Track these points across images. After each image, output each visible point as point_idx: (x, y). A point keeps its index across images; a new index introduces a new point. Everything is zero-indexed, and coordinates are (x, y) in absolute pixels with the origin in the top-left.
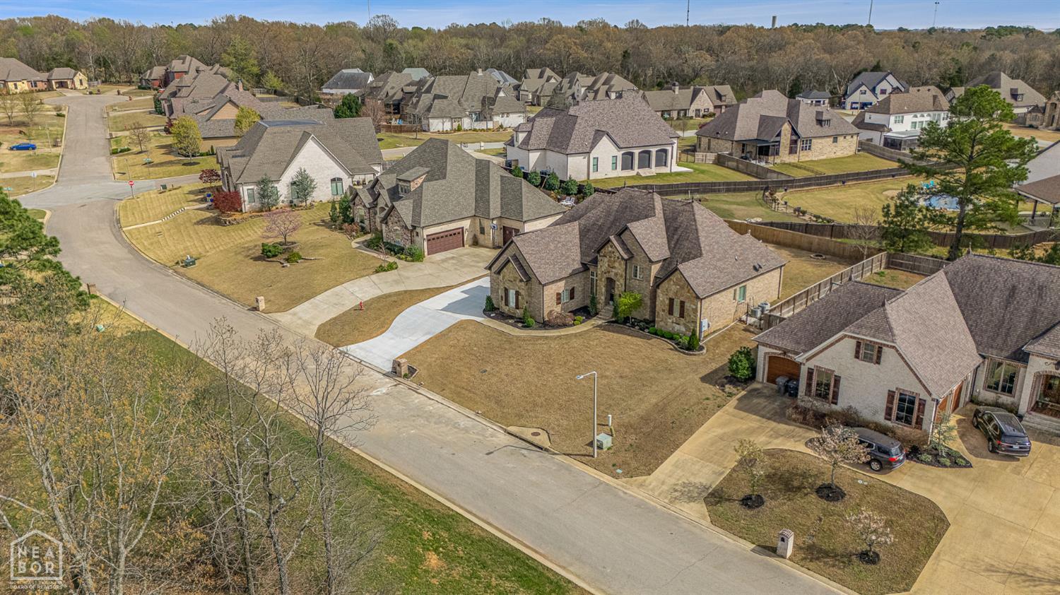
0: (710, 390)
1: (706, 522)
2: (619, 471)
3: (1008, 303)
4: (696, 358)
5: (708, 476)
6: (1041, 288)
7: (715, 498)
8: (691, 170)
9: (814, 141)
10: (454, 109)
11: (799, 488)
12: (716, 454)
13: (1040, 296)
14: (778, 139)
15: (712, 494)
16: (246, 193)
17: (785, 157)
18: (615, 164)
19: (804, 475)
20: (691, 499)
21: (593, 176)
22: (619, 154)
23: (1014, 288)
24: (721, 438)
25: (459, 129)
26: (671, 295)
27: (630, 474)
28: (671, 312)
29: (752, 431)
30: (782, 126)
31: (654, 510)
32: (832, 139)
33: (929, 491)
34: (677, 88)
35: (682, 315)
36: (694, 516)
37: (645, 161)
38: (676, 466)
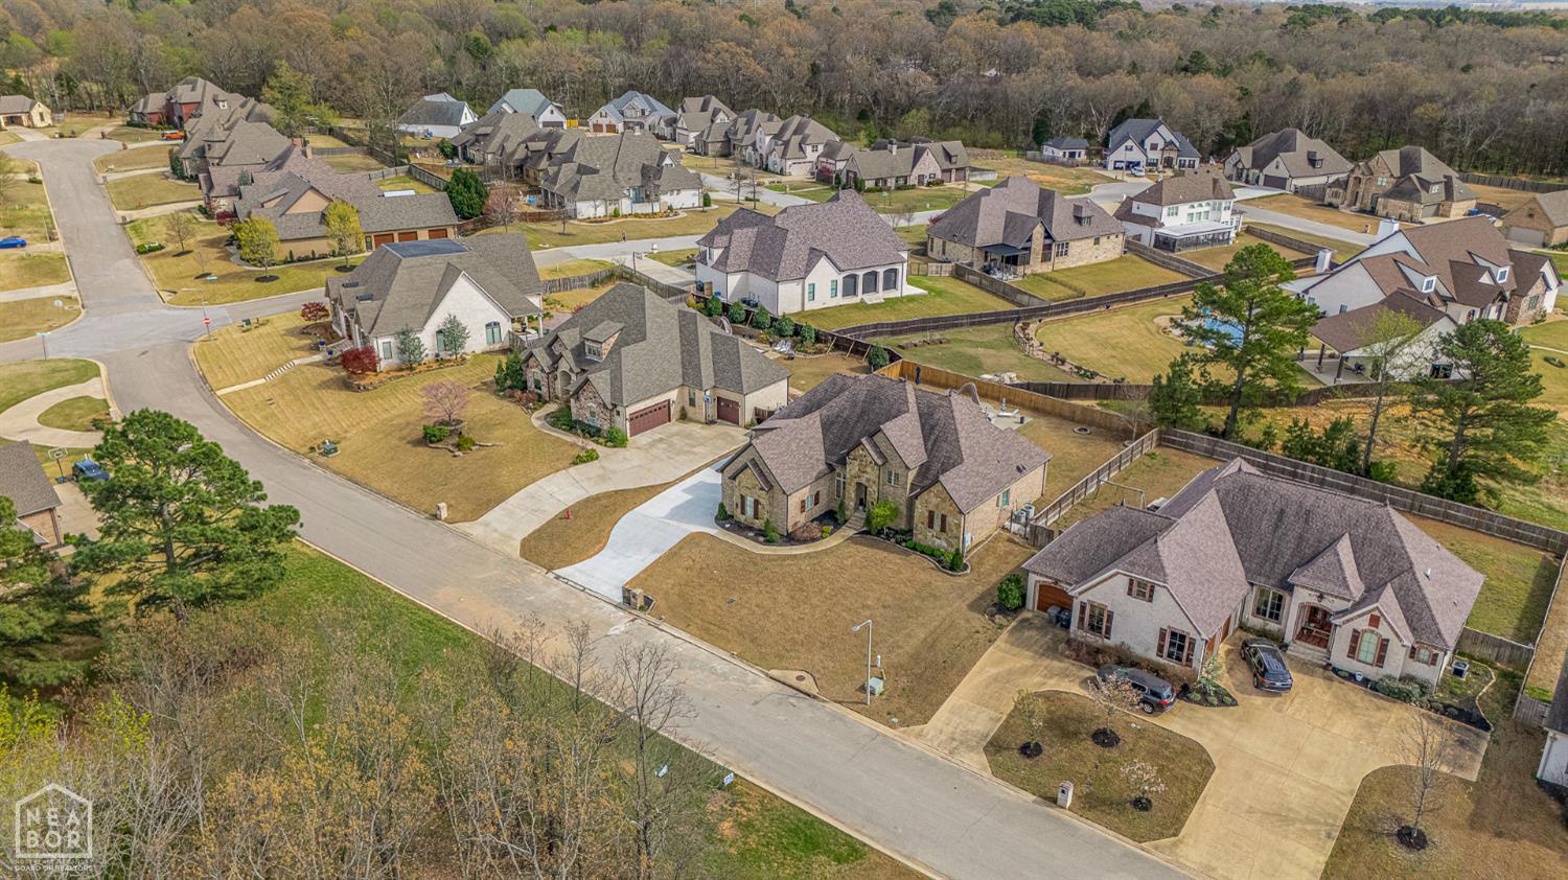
0: (979, 621)
1: (987, 774)
2: (895, 720)
3: (1276, 527)
4: (961, 580)
5: (985, 723)
6: (1308, 513)
7: (994, 747)
8: (925, 292)
9: (1071, 244)
10: (609, 187)
11: (1076, 734)
12: (991, 697)
13: (1307, 521)
14: (1028, 245)
15: (991, 743)
16: (381, 348)
17: (1037, 266)
18: (835, 290)
19: (1080, 720)
20: (971, 749)
21: (809, 306)
22: (840, 278)
23: (1282, 512)
24: (995, 679)
25: (616, 215)
26: (931, 508)
27: (905, 723)
28: (931, 525)
29: (1025, 672)
30: (1033, 228)
31: (935, 763)
32: (1093, 241)
33: (1198, 733)
34: (895, 147)
35: (943, 529)
36: (975, 768)
37: (871, 282)
38: (952, 712)
